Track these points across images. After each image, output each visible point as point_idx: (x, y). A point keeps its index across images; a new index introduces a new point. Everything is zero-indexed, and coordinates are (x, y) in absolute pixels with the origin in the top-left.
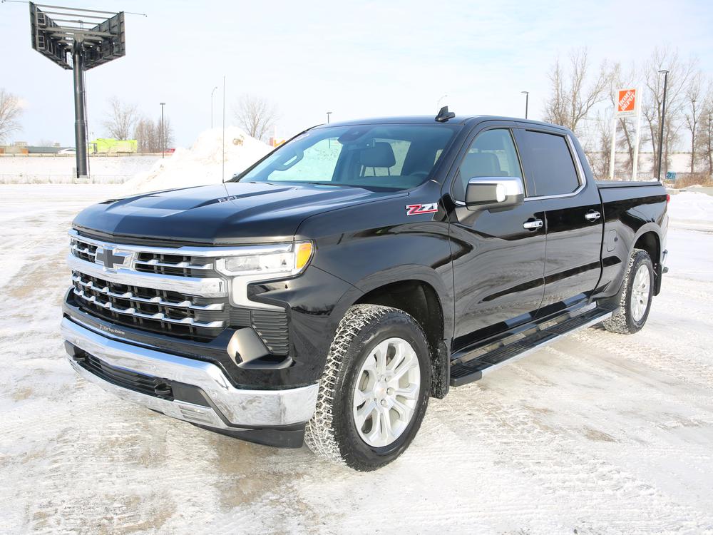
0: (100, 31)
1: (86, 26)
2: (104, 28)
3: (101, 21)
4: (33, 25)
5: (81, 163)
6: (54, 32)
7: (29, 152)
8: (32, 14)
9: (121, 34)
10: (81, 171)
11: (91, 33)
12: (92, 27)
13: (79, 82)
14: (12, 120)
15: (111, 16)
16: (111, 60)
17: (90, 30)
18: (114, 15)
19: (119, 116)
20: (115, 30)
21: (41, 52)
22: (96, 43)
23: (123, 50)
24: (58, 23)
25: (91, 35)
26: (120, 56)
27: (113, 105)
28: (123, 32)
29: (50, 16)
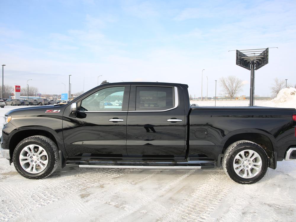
0: (261, 56)
1: (256, 55)
2: (262, 55)
3: (262, 52)
4: (237, 57)
5: (251, 102)
6: (245, 58)
7: (246, 99)
8: (237, 54)
9: (267, 56)
10: (251, 105)
11: (259, 57)
12: (259, 55)
13: (253, 75)
14: (240, 88)
15: (264, 50)
16: (264, 65)
17: (259, 56)
18: (265, 50)
19: (278, 85)
20: (266, 55)
21: (239, 65)
22: (260, 60)
23: (268, 61)
24: (247, 55)
25: (259, 58)
26: (267, 64)
27: (276, 81)
28: (268, 55)
29: (244, 53)
